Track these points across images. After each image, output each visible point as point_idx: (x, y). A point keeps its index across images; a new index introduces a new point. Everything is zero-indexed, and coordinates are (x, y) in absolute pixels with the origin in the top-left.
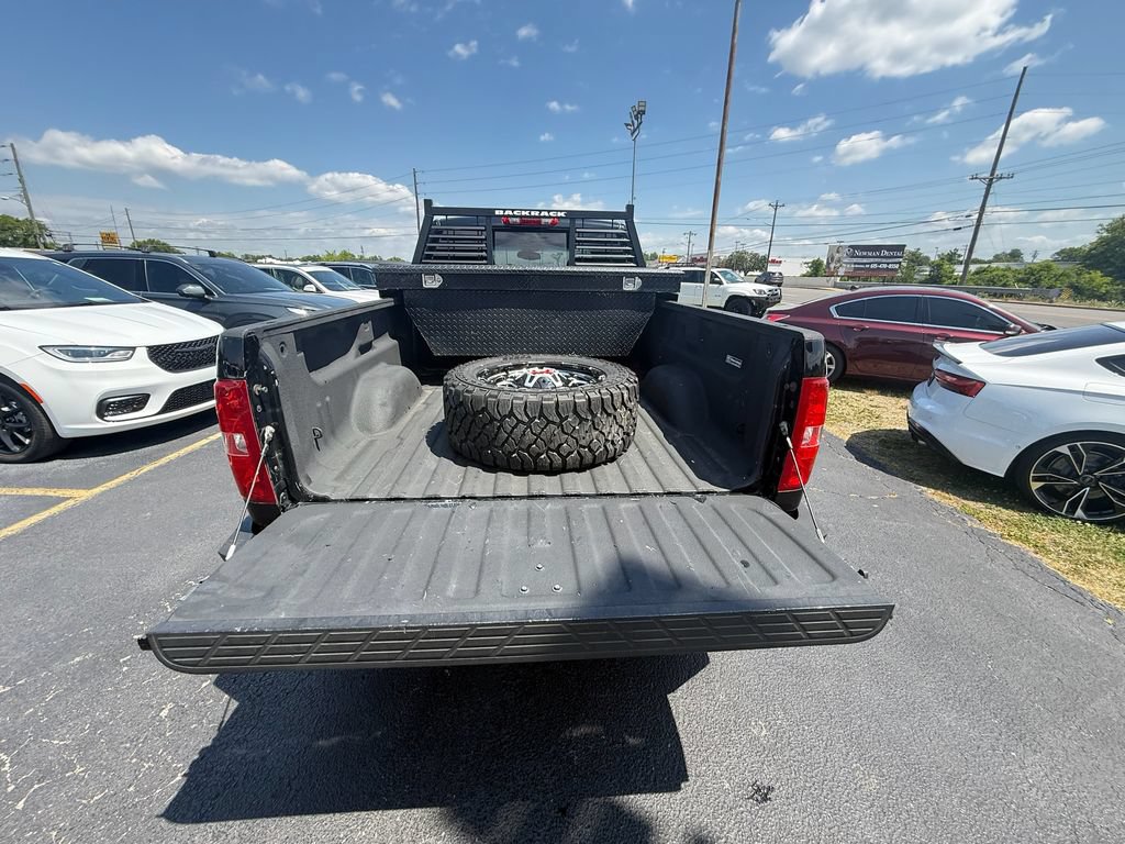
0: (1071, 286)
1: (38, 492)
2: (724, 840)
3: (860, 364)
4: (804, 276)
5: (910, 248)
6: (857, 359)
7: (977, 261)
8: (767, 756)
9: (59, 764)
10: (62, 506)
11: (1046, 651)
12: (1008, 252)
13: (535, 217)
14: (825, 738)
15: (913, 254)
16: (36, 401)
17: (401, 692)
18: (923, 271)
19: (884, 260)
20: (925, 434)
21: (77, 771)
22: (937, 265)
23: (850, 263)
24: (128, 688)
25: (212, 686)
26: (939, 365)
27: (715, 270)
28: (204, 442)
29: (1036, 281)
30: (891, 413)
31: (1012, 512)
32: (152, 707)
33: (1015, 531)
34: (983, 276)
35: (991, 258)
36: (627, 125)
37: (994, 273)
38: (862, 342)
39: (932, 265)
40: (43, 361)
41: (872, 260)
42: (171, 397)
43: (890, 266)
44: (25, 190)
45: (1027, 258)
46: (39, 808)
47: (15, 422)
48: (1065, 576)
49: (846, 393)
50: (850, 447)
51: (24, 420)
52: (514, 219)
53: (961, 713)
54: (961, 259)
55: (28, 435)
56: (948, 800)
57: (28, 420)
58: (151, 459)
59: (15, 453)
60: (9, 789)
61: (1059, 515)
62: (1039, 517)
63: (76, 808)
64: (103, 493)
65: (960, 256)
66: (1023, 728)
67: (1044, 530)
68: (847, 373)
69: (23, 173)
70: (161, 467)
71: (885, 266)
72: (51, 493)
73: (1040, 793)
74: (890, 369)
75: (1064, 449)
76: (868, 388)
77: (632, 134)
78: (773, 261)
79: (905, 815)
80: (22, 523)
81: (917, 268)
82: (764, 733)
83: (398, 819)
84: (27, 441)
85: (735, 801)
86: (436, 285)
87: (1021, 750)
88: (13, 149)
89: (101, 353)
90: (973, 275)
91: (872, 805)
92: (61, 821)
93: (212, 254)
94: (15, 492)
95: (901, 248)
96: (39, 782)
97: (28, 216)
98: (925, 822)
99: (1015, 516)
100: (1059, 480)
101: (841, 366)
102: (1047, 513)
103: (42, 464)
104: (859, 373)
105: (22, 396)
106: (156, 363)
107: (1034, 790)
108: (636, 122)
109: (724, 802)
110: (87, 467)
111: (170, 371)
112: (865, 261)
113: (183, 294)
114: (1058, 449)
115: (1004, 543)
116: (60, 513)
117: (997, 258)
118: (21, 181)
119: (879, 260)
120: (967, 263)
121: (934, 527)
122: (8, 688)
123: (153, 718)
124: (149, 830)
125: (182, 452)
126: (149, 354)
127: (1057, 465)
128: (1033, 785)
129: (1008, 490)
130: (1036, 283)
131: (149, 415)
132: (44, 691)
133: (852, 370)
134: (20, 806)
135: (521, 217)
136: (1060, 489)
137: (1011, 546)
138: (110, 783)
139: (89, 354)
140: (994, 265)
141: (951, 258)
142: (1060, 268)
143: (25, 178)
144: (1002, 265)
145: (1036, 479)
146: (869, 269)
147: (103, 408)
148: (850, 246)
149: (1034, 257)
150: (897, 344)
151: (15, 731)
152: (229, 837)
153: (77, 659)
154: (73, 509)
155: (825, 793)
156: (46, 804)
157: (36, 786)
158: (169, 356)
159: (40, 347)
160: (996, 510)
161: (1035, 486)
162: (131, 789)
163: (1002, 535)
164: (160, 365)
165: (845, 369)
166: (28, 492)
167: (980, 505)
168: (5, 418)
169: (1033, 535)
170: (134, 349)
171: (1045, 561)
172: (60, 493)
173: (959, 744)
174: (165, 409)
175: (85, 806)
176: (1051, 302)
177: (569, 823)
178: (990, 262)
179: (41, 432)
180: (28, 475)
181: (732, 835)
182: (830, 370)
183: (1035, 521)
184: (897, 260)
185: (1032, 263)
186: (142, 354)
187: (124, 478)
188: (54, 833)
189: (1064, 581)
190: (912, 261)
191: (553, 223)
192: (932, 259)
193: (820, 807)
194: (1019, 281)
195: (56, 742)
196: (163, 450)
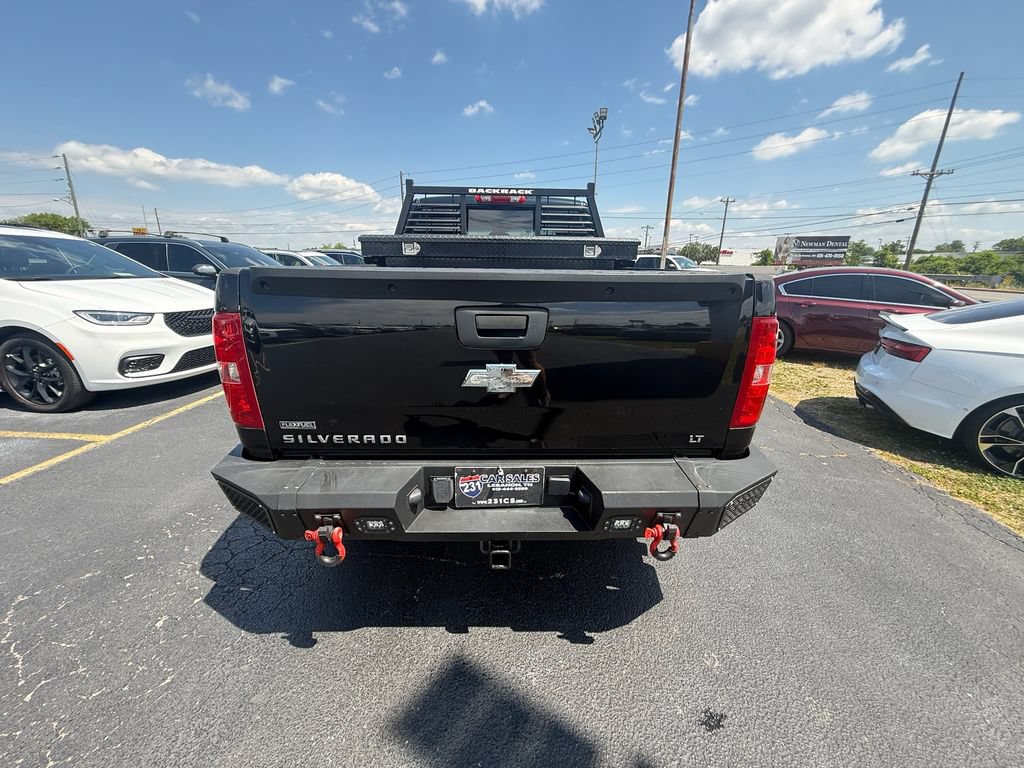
0: (1013, 273)
1: (66, 436)
2: (677, 762)
3: (809, 339)
4: (754, 265)
5: (855, 239)
6: (806, 334)
7: (919, 252)
8: (719, 686)
9: (65, 663)
10: (84, 449)
11: (1000, 600)
12: (950, 243)
13: (505, 194)
14: (777, 672)
15: (857, 245)
16: (69, 358)
17: (372, 614)
18: (868, 260)
19: (830, 250)
20: (873, 398)
21: (80, 670)
22: (881, 255)
23: (797, 253)
24: (130, 601)
25: (203, 603)
26: (886, 333)
27: (670, 257)
28: (210, 398)
29: (978, 269)
30: (839, 383)
31: (961, 473)
32: (149, 618)
33: (964, 489)
34: (926, 264)
35: (934, 249)
36: (590, 129)
37: (937, 262)
38: (810, 319)
39: (876, 255)
40: (76, 324)
41: (818, 250)
42: (182, 358)
43: (836, 256)
44: (72, 194)
45: (969, 249)
46: (44, 701)
47: (50, 376)
48: (1017, 532)
49: (795, 365)
50: (799, 411)
51: (58, 374)
52: (486, 198)
53: (914, 654)
54: (904, 250)
55: (60, 389)
56: (903, 736)
57: (61, 375)
58: (163, 411)
59: (49, 404)
60: (20, 684)
61: (1008, 475)
62: (988, 478)
63: (76, 703)
64: (119, 439)
65: (902, 247)
66: (979, 671)
67: (994, 490)
68: (796, 346)
69: (72, 178)
70: (171, 418)
71: (831, 256)
72: (76, 437)
73: (999, 734)
74: (838, 344)
75: (1012, 411)
76: (815, 361)
77: (594, 137)
78: (724, 252)
79: (858, 748)
80: (50, 461)
81: (862, 257)
82: (717, 664)
83: (365, 727)
84: (59, 394)
85: (688, 726)
86: (415, 252)
87: (977, 692)
88: (65, 159)
89: (125, 318)
90: (916, 263)
91: (826, 737)
92: (63, 713)
93: (224, 240)
94: (46, 436)
95: (846, 239)
96: (46, 679)
97: (75, 216)
98: (880, 756)
99: (965, 476)
100: (1008, 442)
101: (790, 338)
102: (997, 474)
103: (70, 415)
104: (806, 347)
105: (56, 354)
106: (171, 328)
107: (992, 730)
108: (598, 126)
109: (678, 727)
110: (108, 417)
111: (183, 335)
112: (811, 251)
113: (197, 273)
114: (1005, 411)
115: (954, 501)
116: (83, 454)
117: (939, 249)
118: (70, 185)
119: (825, 250)
120: (910, 253)
121: (882, 484)
122: (26, 598)
123: (149, 628)
124: (138, 725)
125: (190, 406)
126: (165, 319)
127: (1007, 427)
128: (991, 726)
129: (956, 451)
130: (978, 271)
131: (164, 373)
132: (57, 600)
133: (800, 344)
134: (28, 698)
135: (492, 194)
136: (1009, 451)
137: (960, 503)
138: (107, 683)
139: (115, 318)
140: (936, 255)
141: (894, 248)
142: (1002, 257)
143: (74, 183)
144: (944, 255)
145: (985, 441)
146: (816, 259)
147: (124, 366)
148: (797, 238)
149: (976, 247)
150: (844, 320)
151: (29, 634)
152: (210, 735)
153: (88, 575)
154: (94, 450)
155: (777, 723)
156: (50, 698)
157: (43, 682)
158: (182, 322)
159: (74, 312)
160: (944, 470)
161: (984, 447)
162: (126, 688)
163: (951, 493)
164: (174, 329)
165: (793, 342)
166: (57, 436)
167: (928, 466)
168: (42, 373)
169: (983, 494)
170: (152, 315)
171: (996, 517)
172: (84, 437)
173: (914, 682)
174: (177, 368)
175: (84, 701)
176: (994, 287)
177: (527, 739)
178: (933, 252)
179: (71, 386)
180: (58, 422)
181: (685, 758)
182: (779, 344)
183: (984, 481)
184: (841, 250)
185: (974, 253)
186: (159, 319)
187: (139, 426)
188: (55, 724)
189: (1016, 536)
190: (857, 251)
191: (521, 201)
192: (876, 250)
193: (773, 736)
194: (961, 269)
195: (63, 645)
196: (174, 404)
